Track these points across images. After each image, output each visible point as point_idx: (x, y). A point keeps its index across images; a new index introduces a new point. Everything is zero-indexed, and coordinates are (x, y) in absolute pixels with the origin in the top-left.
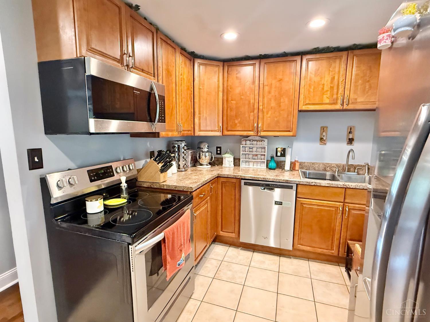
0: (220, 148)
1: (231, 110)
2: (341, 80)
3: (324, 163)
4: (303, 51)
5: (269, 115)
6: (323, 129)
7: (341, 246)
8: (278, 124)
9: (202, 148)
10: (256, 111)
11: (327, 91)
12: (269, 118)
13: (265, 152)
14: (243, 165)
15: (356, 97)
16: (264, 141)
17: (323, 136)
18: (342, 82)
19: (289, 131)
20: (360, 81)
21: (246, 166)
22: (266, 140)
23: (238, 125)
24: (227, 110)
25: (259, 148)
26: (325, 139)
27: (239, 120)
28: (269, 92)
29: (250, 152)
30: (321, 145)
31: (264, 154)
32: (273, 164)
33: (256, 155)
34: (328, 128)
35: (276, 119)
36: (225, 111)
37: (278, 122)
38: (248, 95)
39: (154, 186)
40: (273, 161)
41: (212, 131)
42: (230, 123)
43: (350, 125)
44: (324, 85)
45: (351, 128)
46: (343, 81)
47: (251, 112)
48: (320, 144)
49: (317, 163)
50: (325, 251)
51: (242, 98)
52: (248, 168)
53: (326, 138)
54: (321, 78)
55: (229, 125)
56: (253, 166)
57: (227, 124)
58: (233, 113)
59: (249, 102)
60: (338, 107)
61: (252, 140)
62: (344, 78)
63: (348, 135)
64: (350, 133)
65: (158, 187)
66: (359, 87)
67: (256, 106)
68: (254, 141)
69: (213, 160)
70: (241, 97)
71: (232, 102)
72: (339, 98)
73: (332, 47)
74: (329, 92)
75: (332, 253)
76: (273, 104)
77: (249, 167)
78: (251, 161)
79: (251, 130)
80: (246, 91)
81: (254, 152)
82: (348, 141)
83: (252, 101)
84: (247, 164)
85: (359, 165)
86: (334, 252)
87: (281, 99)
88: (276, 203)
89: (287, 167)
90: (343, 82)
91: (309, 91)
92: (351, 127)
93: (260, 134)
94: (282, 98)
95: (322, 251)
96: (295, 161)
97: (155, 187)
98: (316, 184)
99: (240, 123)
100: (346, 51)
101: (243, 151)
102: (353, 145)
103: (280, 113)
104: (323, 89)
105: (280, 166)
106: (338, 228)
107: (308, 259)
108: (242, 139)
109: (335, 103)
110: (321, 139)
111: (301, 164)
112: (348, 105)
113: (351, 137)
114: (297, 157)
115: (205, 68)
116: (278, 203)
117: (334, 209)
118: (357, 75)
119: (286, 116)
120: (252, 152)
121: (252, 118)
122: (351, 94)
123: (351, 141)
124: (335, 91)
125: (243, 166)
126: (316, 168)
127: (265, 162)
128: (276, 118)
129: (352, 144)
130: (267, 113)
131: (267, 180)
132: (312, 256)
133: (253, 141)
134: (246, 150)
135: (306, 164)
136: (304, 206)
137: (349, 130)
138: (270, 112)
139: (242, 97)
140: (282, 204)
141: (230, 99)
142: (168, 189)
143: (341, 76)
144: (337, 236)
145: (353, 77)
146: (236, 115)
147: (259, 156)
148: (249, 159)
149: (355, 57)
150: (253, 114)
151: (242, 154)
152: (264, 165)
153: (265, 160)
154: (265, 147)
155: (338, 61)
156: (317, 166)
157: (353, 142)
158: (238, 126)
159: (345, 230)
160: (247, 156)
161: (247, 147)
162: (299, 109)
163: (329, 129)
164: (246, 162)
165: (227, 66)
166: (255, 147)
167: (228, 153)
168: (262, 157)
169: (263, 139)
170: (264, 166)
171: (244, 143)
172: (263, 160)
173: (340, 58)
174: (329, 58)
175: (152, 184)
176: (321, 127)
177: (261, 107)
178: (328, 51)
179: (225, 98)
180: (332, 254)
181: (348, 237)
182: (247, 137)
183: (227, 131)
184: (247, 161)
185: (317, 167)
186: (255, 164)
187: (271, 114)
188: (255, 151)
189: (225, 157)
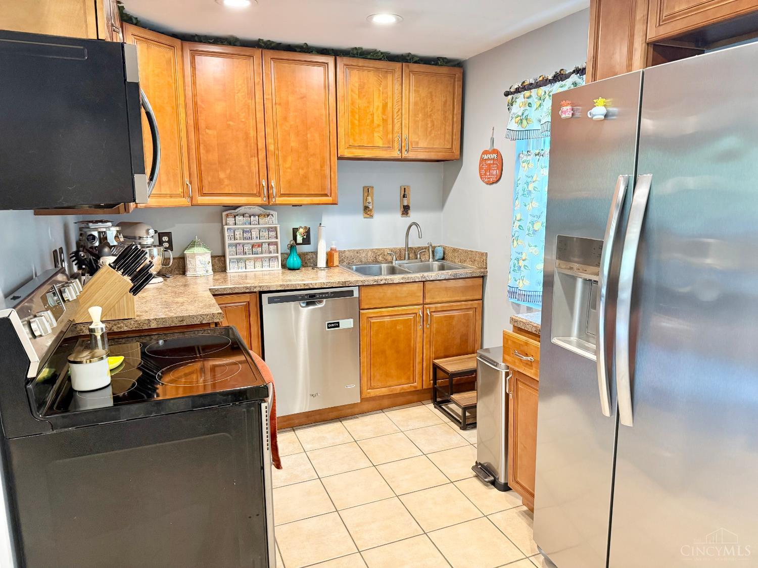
0: (169, 234)
1: (208, 151)
2: (396, 111)
3: (373, 249)
4: (334, 48)
5: (288, 165)
6: (367, 190)
7: (424, 372)
8: (307, 183)
9: (140, 238)
10: (262, 155)
11: (379, 126)
12: (289, 170)
13: (277, 238)
14: (233, 269)
15: (417, 140)
16: (272, 215)
17: (368, 203)
18: (397, 112)
19: (326, 195)
20: (420, 115)
21: (240, 270)
22: (275, 213)
23: (226, 182)
24: (198, 148)
25: (264, 230)
26: (371, 207)
27: (228, 171)
28: (285, 119)
29: (245, 239)
30: (366, 219)
31: (276, 240)
32: (294, 260)
33: (260, 245)
34: (374, 188)
35: (301, 172)
36: (193, 152)
37: (305, 177)
38: (243, 120)
39: (120, 328)
40: (295, 253)
41: (171, 196)
42: (207, 180)
43: (404, 185)
44: (373, 115)
45: (405, 189)
46: (399, 111)
47: (252, 157)
48: (364, 218)
49: (363, 250)
50: (406, 387)
51: (229, 125)
52: (245, 273)
53: (373, 207)
54: (369, 102)
55: (205, 183)
56: (255, 268)
57: (201, 181)
58: (214, 156)
59: (247, 135)
60: (396, 154)
61: (247, 215)
62: (399, 107)
63: (402, 201)
64: (404, 196)
65: (134, 329)
66: (420, 124)
67: (261, 144)
68: (252, 217)
69: (171, 264)
70: (228, 123)
71: (208, 131)
72: (396, 139)
73: (380, 51)
74: (381, 128)
75: (415, 387)
76: (294, 144)
77: (247, 270)
78: (249, 259)
79: (255, 193)
80: (237, 111)
81: (255, 238)
82: (402, 209)
83: (252, 133)
84: (240, 265)
85: (419, 247)
86: (417, 385)
87: (307, 134)
88: (330, 326)
89: (322, 261)
90: (399, 113)
91: (353, 124)
92: (405, 187)
93: (274, 201)
94: (308, 132)
95: (403, 389)
96: (331, 249)
97: (126, 329)
98: (386, 282)
99: (229, 178)
100: (399, 63)
101: (231, 239)
102: (409, 217)
103: (308, 160)
104: (372, 121)
105: (308, 261)
106: (419, 346)
107: (382, 409)
108: (224, 214)
109: (390, 148)
110: (366, 208)
111: (341, 253)
112: (408, 152)
113: (405, 204)
114: (334, 242)
115: (147, 48)
116: (333, 325)
117: (412, 318)
118: (416, 104)
119: (318, 167)
120: (251, 238)
121: (255, 169)
122: (410, 135)
123: (406, 210)
124: (390, 127)
125: (231, 271)
126: (363, 260)
127: (277, 257)
128: (302, 169)
129: (408, 215)
130: (285, 161)
131: (311, 287)
132: (386, 402)
133: (250, 217)
134: (237, 236)
135: (347, 254)
136: (372, 321)
137: (403, 193)
138: (290, 159)
139: (231, 123)
140: (338, 326)
141: (202, 124)
142: (162, 326)
143: (395, 103)
144: (418, 360)
145: (411, 107)
146: (219, 162)
147: (265, 246)
148: (245, 253)
149: (411, 74)
150: (256, 159)
151: (230, 245)
152: (276, 263)
153: (277, 253)
154: (276, 227)
155: (390, 77)
156: (364, 255)
157: (409, 211)
158: (227, 185)
159: (428, 346)
160: (240, 248)
161: (238, 229)
162: (339, 156)
163: (375, 190)
164: (239, 260)
165: (189, 51)
166: (254, 228)
167: (199, 245)
168: (272, 248)
169: (269, 211)
170: (277, 266)
171: (231, 220)
172: (274, 253)
173: (393, 72)
174: (377, 69)
175: (115, 325)
176: (364, 188)
177: (271, 148)
178: (375, 58)
179: (191, 122)
180: (414, 389)
181: (433, 356)
182: (235, 209)
183: (202, 196)
184: (241, 259)
185: (365, 257)
186: (258, 264)
187: (292, 161)
188: (257, 237)
189: (194, 256)
